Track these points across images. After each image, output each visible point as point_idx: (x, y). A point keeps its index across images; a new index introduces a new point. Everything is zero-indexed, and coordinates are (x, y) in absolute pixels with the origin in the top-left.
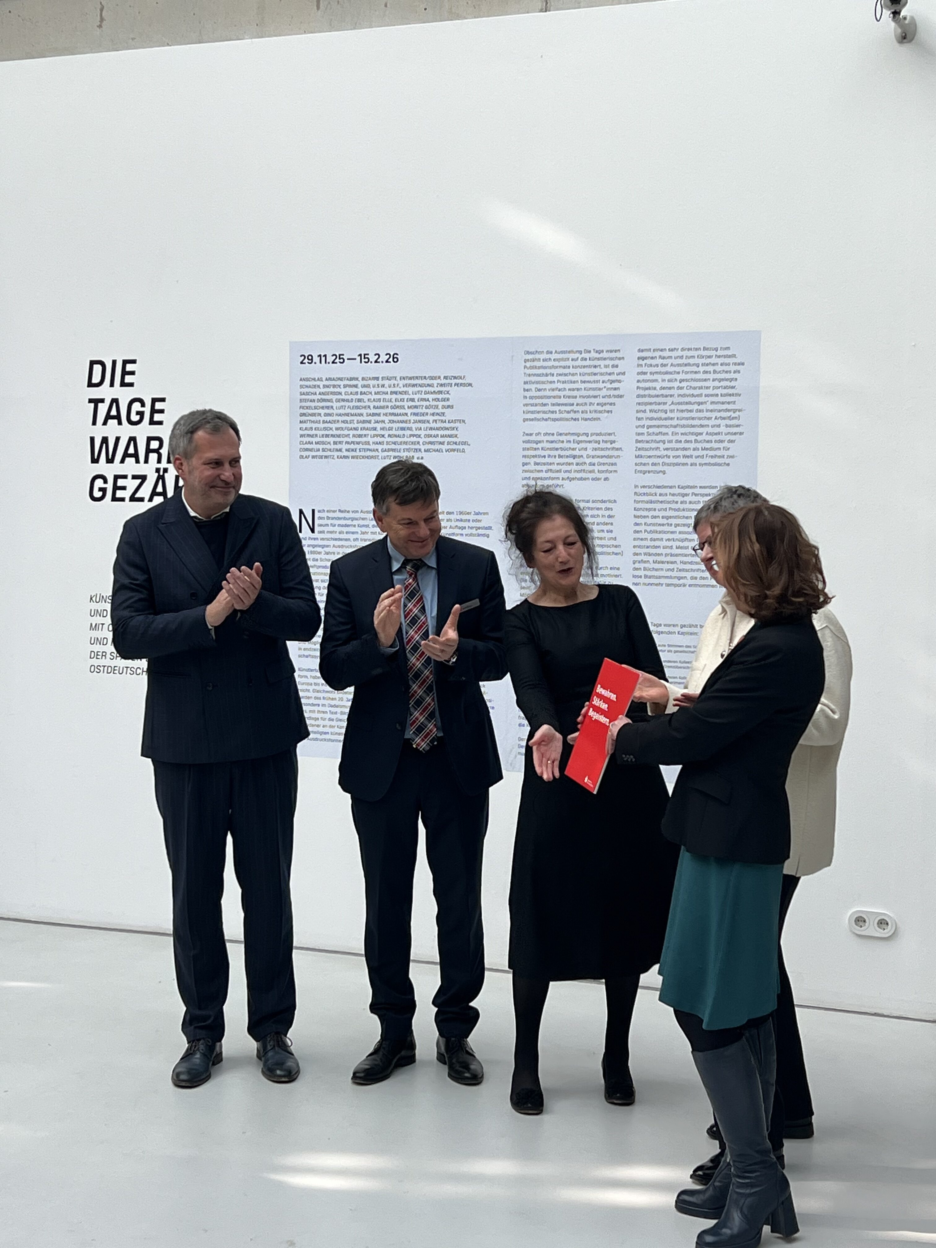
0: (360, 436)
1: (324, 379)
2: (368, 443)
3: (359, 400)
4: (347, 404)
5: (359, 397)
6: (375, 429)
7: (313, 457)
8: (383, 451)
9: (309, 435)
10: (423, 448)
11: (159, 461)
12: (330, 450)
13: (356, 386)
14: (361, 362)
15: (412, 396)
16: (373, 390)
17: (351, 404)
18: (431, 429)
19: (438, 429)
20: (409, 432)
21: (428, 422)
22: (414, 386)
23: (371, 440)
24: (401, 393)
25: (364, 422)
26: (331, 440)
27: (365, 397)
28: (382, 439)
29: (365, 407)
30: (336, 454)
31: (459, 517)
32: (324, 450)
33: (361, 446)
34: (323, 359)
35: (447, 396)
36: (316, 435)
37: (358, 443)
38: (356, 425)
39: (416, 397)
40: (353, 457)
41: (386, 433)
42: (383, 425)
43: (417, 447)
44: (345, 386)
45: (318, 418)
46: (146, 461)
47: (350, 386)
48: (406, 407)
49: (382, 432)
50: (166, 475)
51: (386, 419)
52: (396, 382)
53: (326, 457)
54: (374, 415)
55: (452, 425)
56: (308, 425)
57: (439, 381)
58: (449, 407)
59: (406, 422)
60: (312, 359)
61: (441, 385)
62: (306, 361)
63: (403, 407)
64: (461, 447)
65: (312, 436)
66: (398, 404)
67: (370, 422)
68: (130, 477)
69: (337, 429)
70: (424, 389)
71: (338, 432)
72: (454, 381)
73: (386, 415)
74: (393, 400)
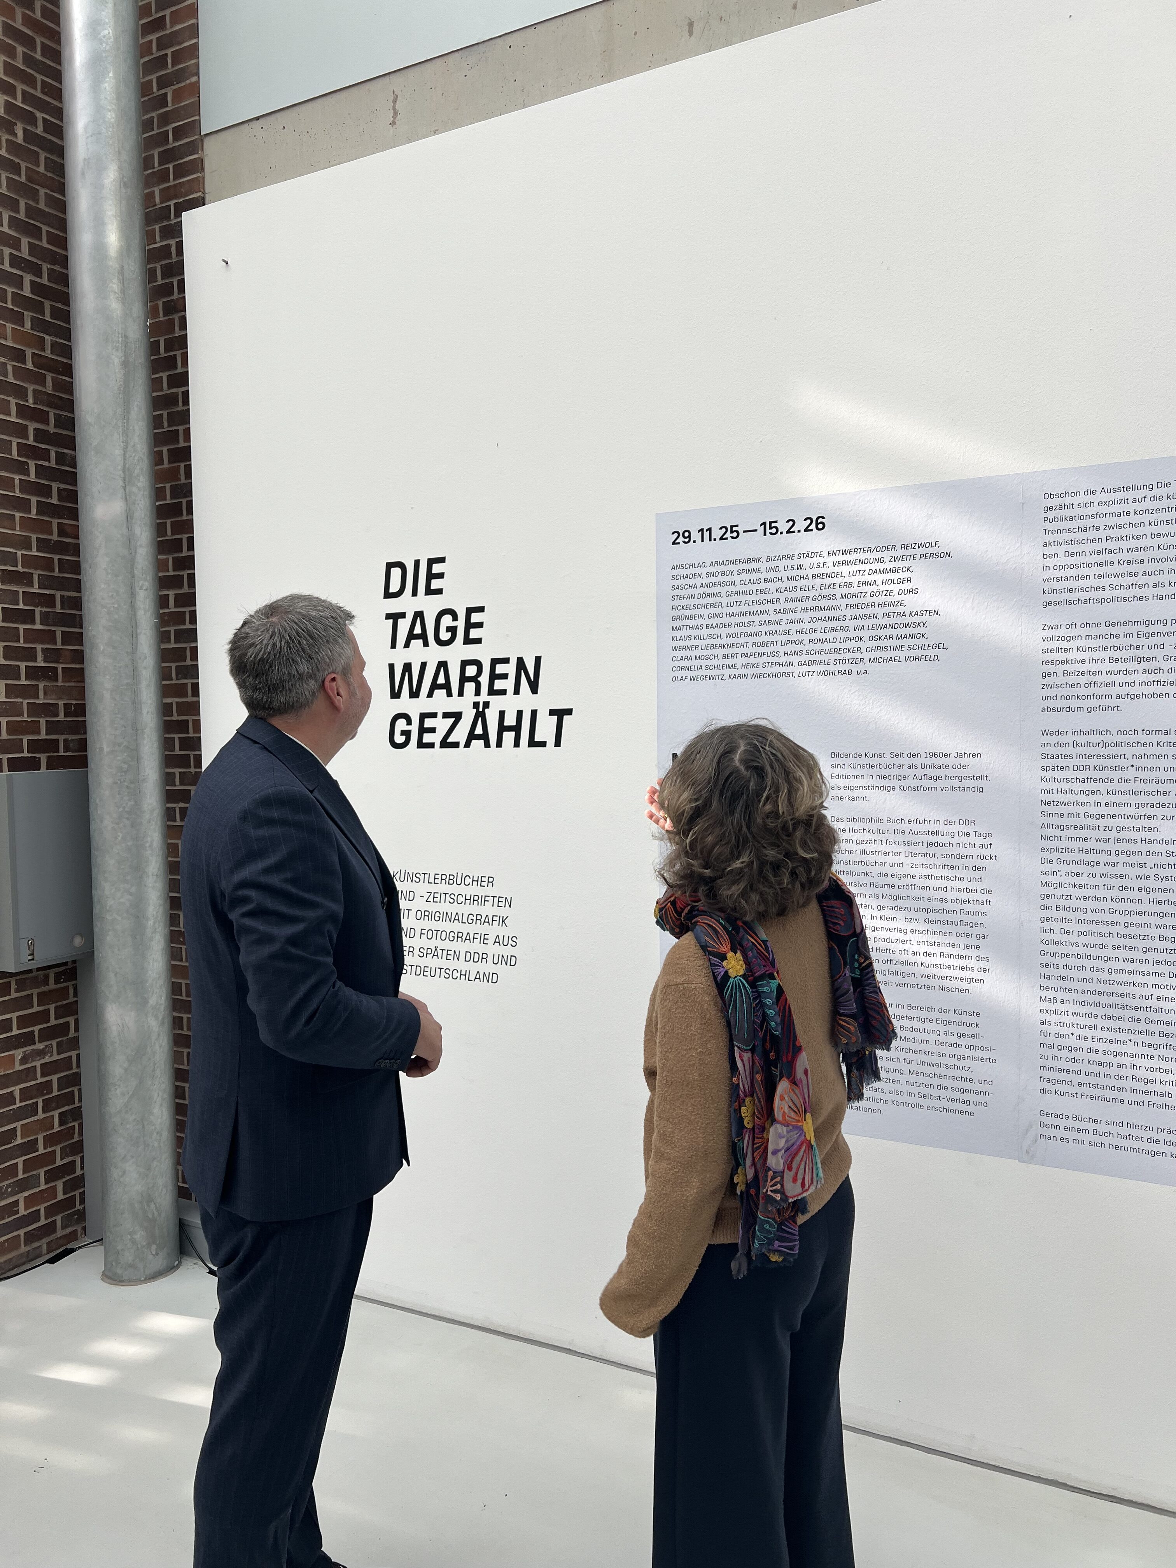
0: (764, 644)
1: (708, 564)
2: (776, 654)
3: (763, 591)
4: (743, 598)
5: (763, 586)
6: (788, 632)
7: (692, 678)
8: (801, 664)
9: (685, 648)
10: (866, 656)
11: (478, 693)
12: (717, 667)
13: (757, 571)
14: (765, 534)
15: (847, 580)
16: (784, 575)
17: (750, 598)
18: (880, 627)
19: (892, 626)
20: (843, 635)
21: (875, 616)
22: (850, 563)
23: (782, 650)
24: (829, 576)
25: (770, 623)
26: (720, 652)
27: (772, 586)
28: (800, 647)
29: (772, 601)
30: (727, 672)
31: (930, 761)
32: (708, 668)
33: (765, 659)
34: (706, 534)
35: (907, 575)
36: (697, 647)
37: (761, 655)
38: (757, 629)
39: (855, 580)
40: (753, 676)
41: (806, 638)
42: (800, 626)
43: (858, 655)
44: (740, 572)
45: (699, 622)
46: (461, 693)
47: (749, 571)
48: (838, 596)
49: (800, 637)
50: (486, 710)
51: (806, 616)
52: (821, 560)
53: (712, 678)
54: (785, 611)
55: (917, 619)
56: (684, 633)
57: (893, 553)
58: (910, 591)
59: (837, 619)
60: (689, 537)
61: (897, 559)
62: (681, 539)
63: (834, 597)
64: (931, 652)
65: (691, 648)
66: (824, 592)
67: (779, 622)
68: (440, 715)
69: (728, 636)
70: (868, 567)
71: (730, 641)
72: (918, 551)
73: (805, 610)
74: (817, 587)
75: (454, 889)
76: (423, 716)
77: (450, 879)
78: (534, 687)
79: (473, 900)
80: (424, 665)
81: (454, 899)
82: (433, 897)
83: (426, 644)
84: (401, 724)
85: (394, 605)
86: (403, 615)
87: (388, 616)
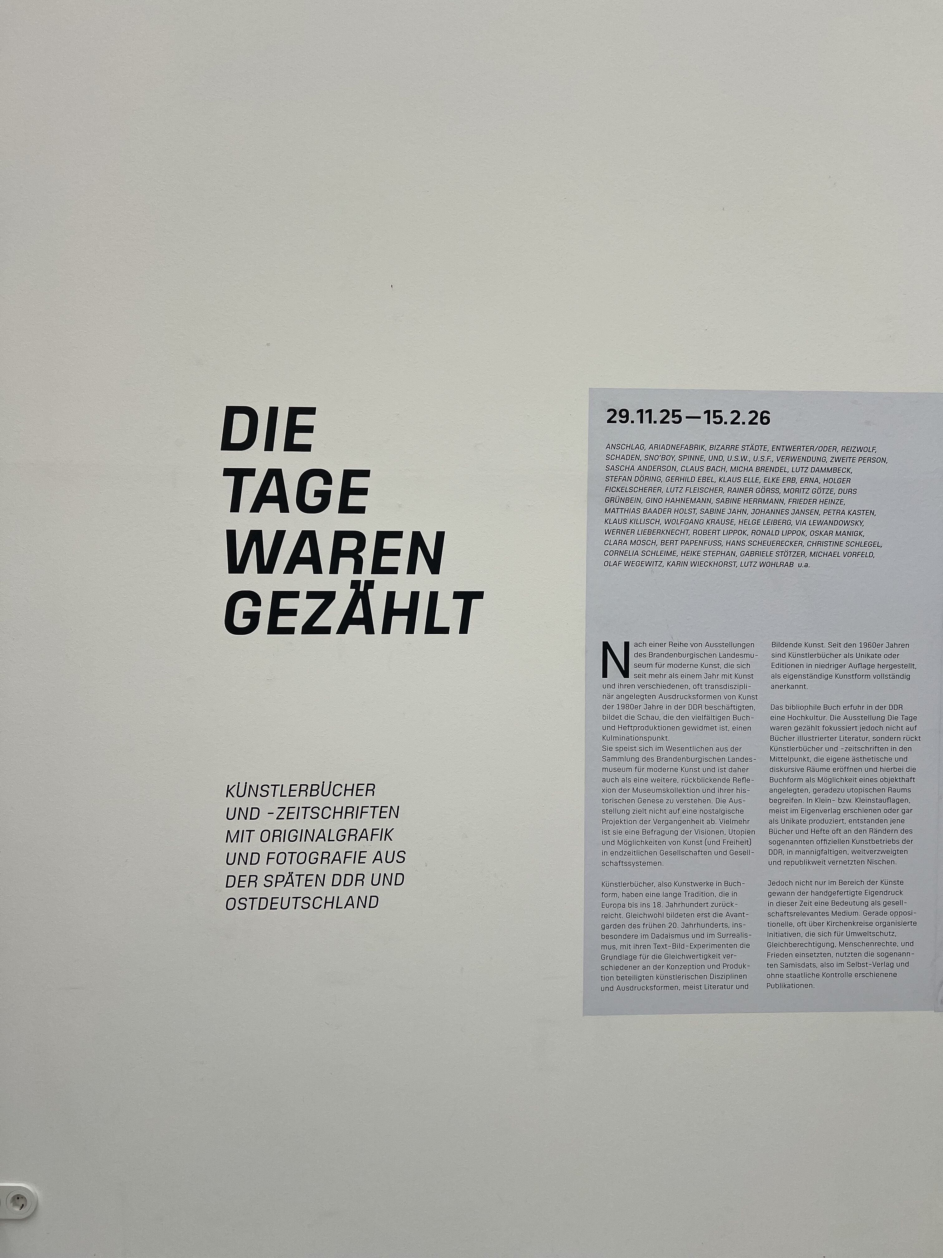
0: (705, 532)
1: (647, 446)
2: (719, 543)
3: (706, 479)
4: (685, 484)
5: (705, 474)
6: (731, 522)
7: (627, 564)
8: (743, 554)
9: (619, 531)
10: (808, 550)
11: (358, 569)
12: (655, 553)
13: (700, 458)
14: (709, 423)
15: (791, 475)
16: (728, 465)
17: (692, 485)
18: (820, 523)
19: (831, 523)
20: (785, 528)
21: (817, 512)
22: (794, 459)
23: (724, 539)
24: (772, 469)
25: (712, 511)
26: (658, 538)
27: (715, 475)
28: (741, 538)
29: (714, 490)
30: (665, 559)
31: (864, 651)
32: (644, 553)
33: (706, 547)
34: (646, 416)
35: (847, 475)
36: (633, 531)
37: (702, 543)
38: (698, 517)
39: (798, 476)
40: (693, 564)
41: (749, 529)
42: (742, 517)
43: (799, 549)
44: (682, 458)
45: (636, 505)
46: (334, 569)
47: (692, 458)
48: (781, 491)
49: (742, 527)
50: (369, 590)
51: (750, 507)
52: (766, 454)
53: (648, 564)
54: (728, 501)
55: (855, 518)
56: (619, 516)
57: (834, 453)
58: (850, 491)
59: (780, 512)
60: (627, 416)
61: (838, 460)
62: (617, 418)
63: (777, 490)
64: (867, 550)
65: (625, 532)
66: (767, 485)
67: (722, 512)
68: (303, 595)
69: (667, 522)
70: (810, 465)
71: (670, 527)
72: (858, 455)
73: (748, 501)
74: (761, 480)
75: (319, 801)
76: (277, 596)
77: (313, 790)
78: (434, 566)
79: (346, 812)
80: (280, 535)
81: (317, 813)
82: (288, 813)
83: (284, 508)
84: (245, 605)
85: (238, 460)
86: (251, 472)
87: (227, 472)
